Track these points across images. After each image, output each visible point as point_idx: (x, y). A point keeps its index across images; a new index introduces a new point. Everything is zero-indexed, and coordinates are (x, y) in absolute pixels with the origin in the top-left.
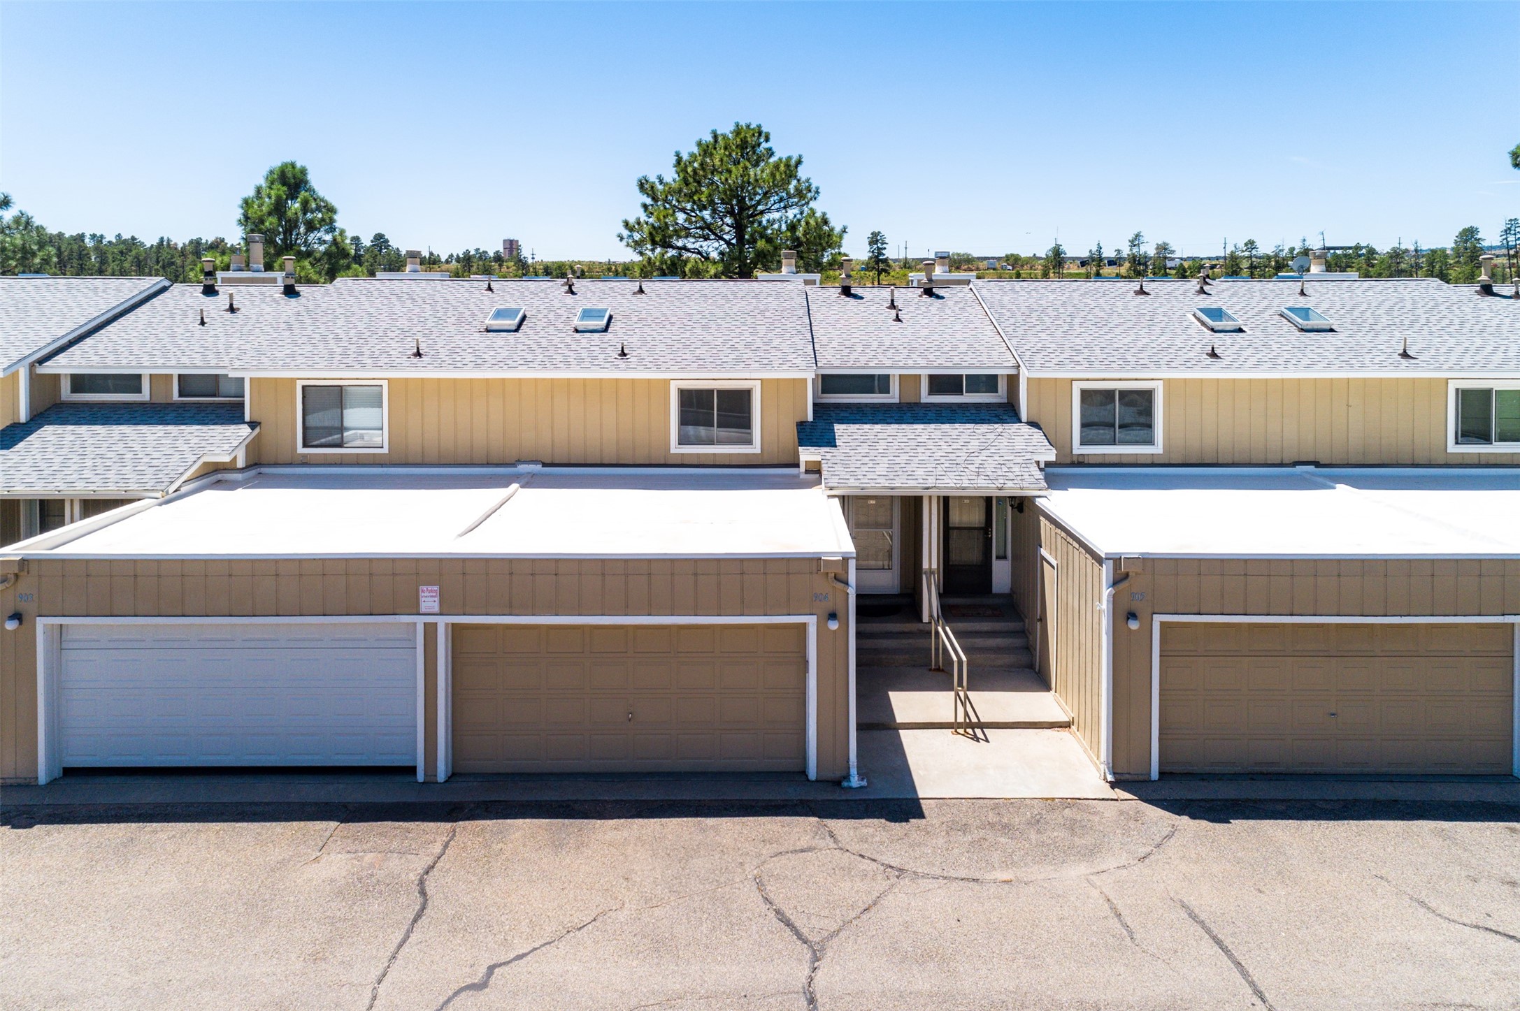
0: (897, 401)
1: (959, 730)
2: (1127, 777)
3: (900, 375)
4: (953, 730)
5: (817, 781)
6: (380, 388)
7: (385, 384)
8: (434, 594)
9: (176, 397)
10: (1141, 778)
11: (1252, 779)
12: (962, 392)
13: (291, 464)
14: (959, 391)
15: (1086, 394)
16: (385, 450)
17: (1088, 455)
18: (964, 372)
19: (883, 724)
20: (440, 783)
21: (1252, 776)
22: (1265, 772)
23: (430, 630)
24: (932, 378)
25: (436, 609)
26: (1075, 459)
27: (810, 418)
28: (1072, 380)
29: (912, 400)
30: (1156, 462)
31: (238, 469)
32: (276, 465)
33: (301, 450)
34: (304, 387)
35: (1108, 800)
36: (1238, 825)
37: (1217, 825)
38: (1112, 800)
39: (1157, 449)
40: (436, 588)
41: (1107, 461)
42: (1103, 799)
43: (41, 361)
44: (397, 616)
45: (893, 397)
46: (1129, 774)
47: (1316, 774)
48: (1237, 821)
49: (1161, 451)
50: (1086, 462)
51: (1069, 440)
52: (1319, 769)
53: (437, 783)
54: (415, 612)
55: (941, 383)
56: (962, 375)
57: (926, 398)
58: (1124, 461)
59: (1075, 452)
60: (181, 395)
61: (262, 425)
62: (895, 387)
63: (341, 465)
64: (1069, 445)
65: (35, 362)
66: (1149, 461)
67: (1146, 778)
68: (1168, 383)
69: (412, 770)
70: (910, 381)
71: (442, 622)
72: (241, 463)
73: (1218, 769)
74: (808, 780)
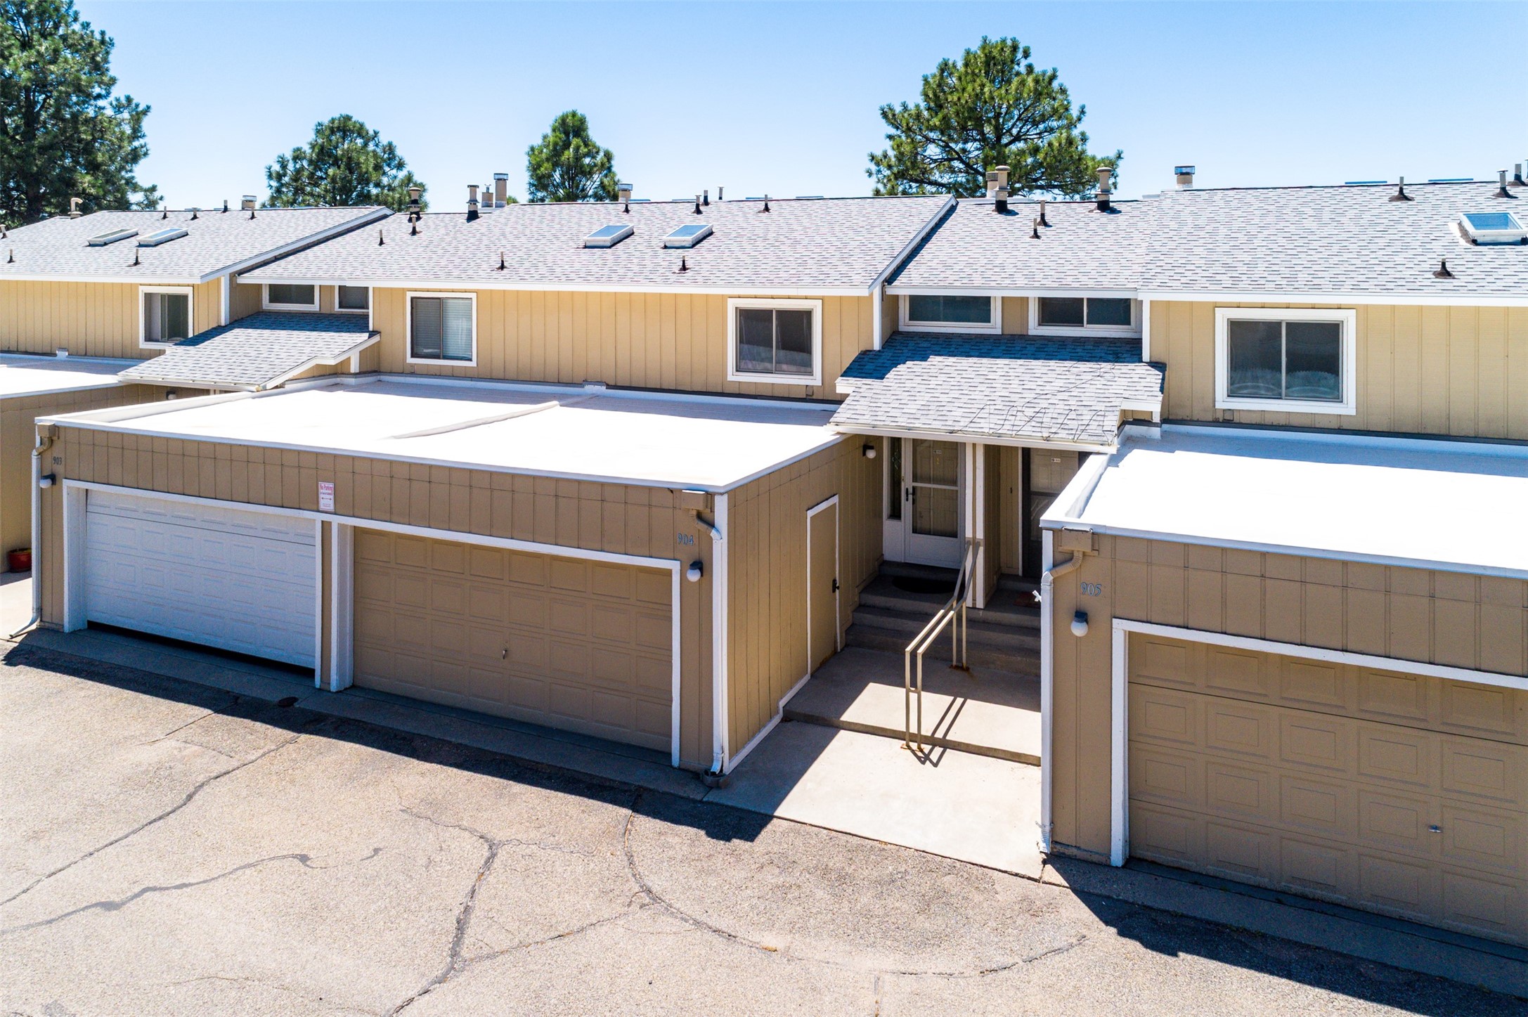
0: (999, 332)
1: (911, 744)
2: (1074, 852)
3: (1003, 298)
4: (905, 742)
5: (680, 769)
6: (469, 301)
7: (473, 296)
8: (330, 492)
9: (337, 309)
10: (1095, 858)
11: (1280, 902)
12: (1083, 323)
13: (402, 374)
14: (1078, 322)
15: (1236, 327)
16: (473, 364)
17: (1239, 410)
18: (1085, 295)
19: (823, 719)
20: (333, 693)
21: (1280, 897)
22: (1311, 896)
23: (326, 526)
24: (1045, 303)
25: (331, 508)
26: (1220, 416)
27: (877, 346)
28: (1216, 305)
29: (1017, 331)
30: (1345, 427)
31: (351, 374)
32: (391, 373)
33: (410, 360)
34: (412, 299)
35: (1023, 877)
36: (1187, 962)
37: (1150, 954)
38: (1029, 878)
39: (1347, 408)
40: (331, 485)
41: (1268, 421)
42: (1016, 875)
43: (241, 273)
44: (301, 511)
45: (995, 326)
46: (1078, 848)
47: (1401, 920)
48: (1189, 957)
49: (1353, 413)
50: (1236, 420)
51: (1211, 390)
52: (1408, 914)
53: (330, 691)
54: (315, 508)
55: (1056, 310)
56: (1082, 299)
57: (1035, 328)
58: (1295, 422)
59: (1220, 405)
60: (340, 307)
61: (382, 334)
62: (996, 312)
63: (439, 376)
64: (1211, 395)
65: (236, 272)
66: (1334, 425)
67: (1103, 860)
68: (1364, 312)
69: (309, 673)
70: (1015, 305)
71: (336, 520)
72: (354, 367)
73: (1230, 874)
74: (671, 766)
